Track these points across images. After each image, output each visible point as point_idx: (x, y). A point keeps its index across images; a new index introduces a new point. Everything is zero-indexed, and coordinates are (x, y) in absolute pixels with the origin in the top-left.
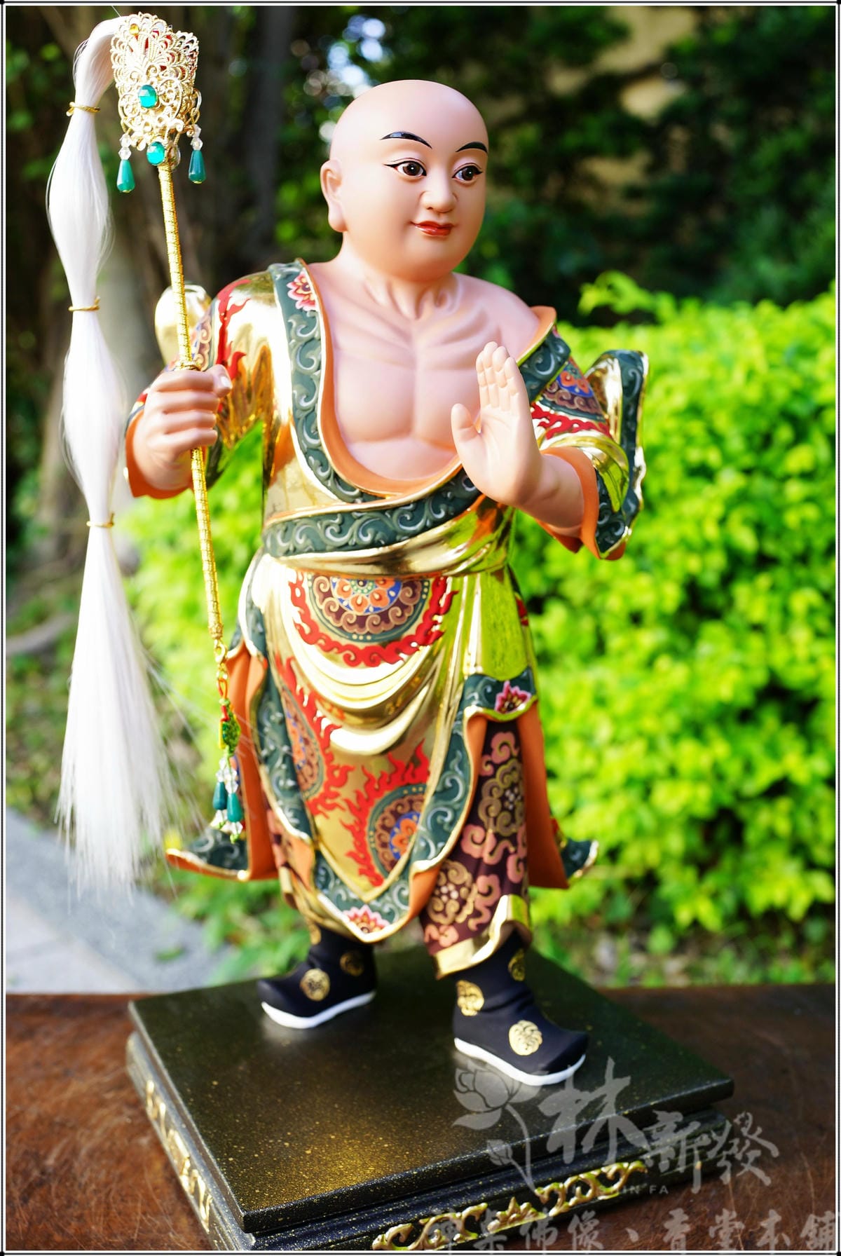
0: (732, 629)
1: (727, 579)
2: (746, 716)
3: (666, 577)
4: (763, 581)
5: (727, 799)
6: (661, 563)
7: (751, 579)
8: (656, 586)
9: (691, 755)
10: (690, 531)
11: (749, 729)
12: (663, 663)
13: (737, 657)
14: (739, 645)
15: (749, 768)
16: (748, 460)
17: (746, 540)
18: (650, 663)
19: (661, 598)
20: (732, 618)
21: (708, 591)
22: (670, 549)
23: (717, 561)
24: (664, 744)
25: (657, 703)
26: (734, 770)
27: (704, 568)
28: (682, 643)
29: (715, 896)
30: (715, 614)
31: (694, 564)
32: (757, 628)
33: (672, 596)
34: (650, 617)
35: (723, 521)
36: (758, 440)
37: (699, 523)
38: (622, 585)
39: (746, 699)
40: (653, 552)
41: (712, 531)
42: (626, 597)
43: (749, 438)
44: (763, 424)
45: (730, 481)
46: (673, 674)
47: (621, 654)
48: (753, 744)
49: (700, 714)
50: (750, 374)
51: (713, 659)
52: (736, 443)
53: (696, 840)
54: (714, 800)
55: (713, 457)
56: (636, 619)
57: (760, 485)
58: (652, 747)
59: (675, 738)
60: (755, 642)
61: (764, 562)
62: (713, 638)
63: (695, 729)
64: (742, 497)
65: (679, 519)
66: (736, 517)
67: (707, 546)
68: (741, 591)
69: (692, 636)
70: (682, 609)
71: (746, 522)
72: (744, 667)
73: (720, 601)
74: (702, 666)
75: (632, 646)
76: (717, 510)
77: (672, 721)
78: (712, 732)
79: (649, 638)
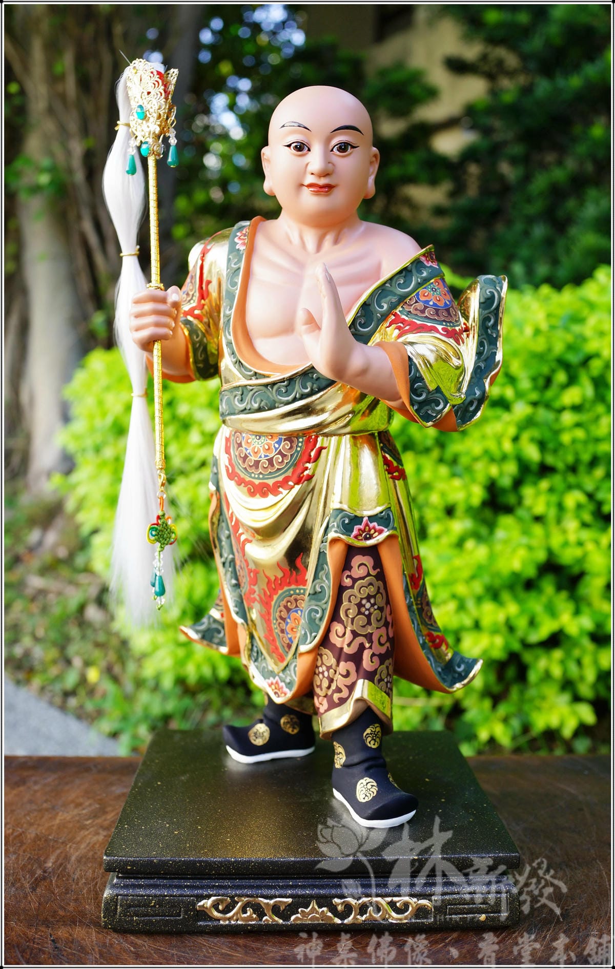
0: (520, 520)
1: (518, 483)
2: (530, 585)
3: (473, 480)
4: (544, 484)
5: (516, 646)
6: (469, 469)
7: (535, 484)
8: (466, 487)
9: (491, 614)
10: (492, 446)
11: (533, 594)
12: (470, 544)
13: (525, 540)
14: (526, 532)
15: (532, 623)
16: (534, 396)
17: (533, 453)
18: (460, 544)
19: (469, 495)
20: (520, 512)
21: (504, 491)
22: (476, 459)
23: (511, 468)
24: (471, 604)
25: (466, 574)
26: (521, 624)
27: (501, 474)
28: (484, 531)
29: (505, 720)
30: (508, 510)
31: (494, 471)
32: (538, 519)
33: (477, 494)
34: (460, 510)
35: (516, 439)
36: (541, 382)
37: (499, 439)
38: (441, 486)
39: (531, 572)
40: (464, 460)
41: (508, 446)
42: (443, 494)
43: (534, 379)
44: (545, 370)
45: (521, 410)
46: (477, 552)
47: (438, 537)
48: (536, 605)
49: (497, 583)
50: (537, 332)
51: (506, 542)
52: (525, 384)
53: (492, 678)
54: (506, 646)
55: (509, 393)
56: (450, 511)
57: (543, 414)
58: (462, 607)
59: (479, 600)
60: (538, 530)
61: (545, 470)
62: (507, 526)
63: (494, 594)
64: (529, 423)
65: (484, 437)
66: (525, 436)
67: (504, 458)
68: (528, 492)
69: (491, 526)
70: (485, 504)
71: (532, 440)
72: (530, 548)
73: (511, 499)
74: (498, 548)
75: (447, 531)
76: (512, 431)
77: (478, 587)
78: (506, 596)
79: (459, 526)
